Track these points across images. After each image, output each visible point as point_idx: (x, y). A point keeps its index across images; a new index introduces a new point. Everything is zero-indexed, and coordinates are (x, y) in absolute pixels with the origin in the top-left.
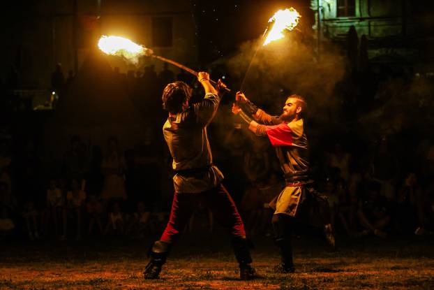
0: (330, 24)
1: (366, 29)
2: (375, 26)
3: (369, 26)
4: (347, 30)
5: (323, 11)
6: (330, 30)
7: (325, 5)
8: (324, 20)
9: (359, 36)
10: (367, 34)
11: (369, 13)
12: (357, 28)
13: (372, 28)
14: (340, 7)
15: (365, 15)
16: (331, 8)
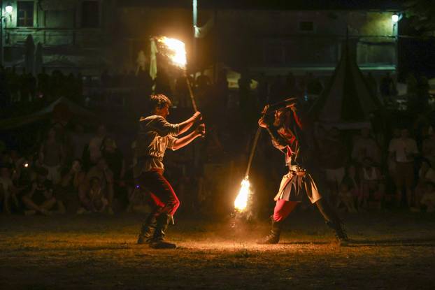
0: (11, 32)
1: (42, 38)
2: (50, 35)
3: (45, 35)
4: (26, 38)
5: (5, 20)
6: (11, 38)
7: (7, 16)
8: (6, 28)
9: (36, 44)
10: (42, 42)
11: (45, 25)
12: (34, 37)
13: (47, 38)
14: (20, 19)
15: (42, 26)
16: (13, 18)
